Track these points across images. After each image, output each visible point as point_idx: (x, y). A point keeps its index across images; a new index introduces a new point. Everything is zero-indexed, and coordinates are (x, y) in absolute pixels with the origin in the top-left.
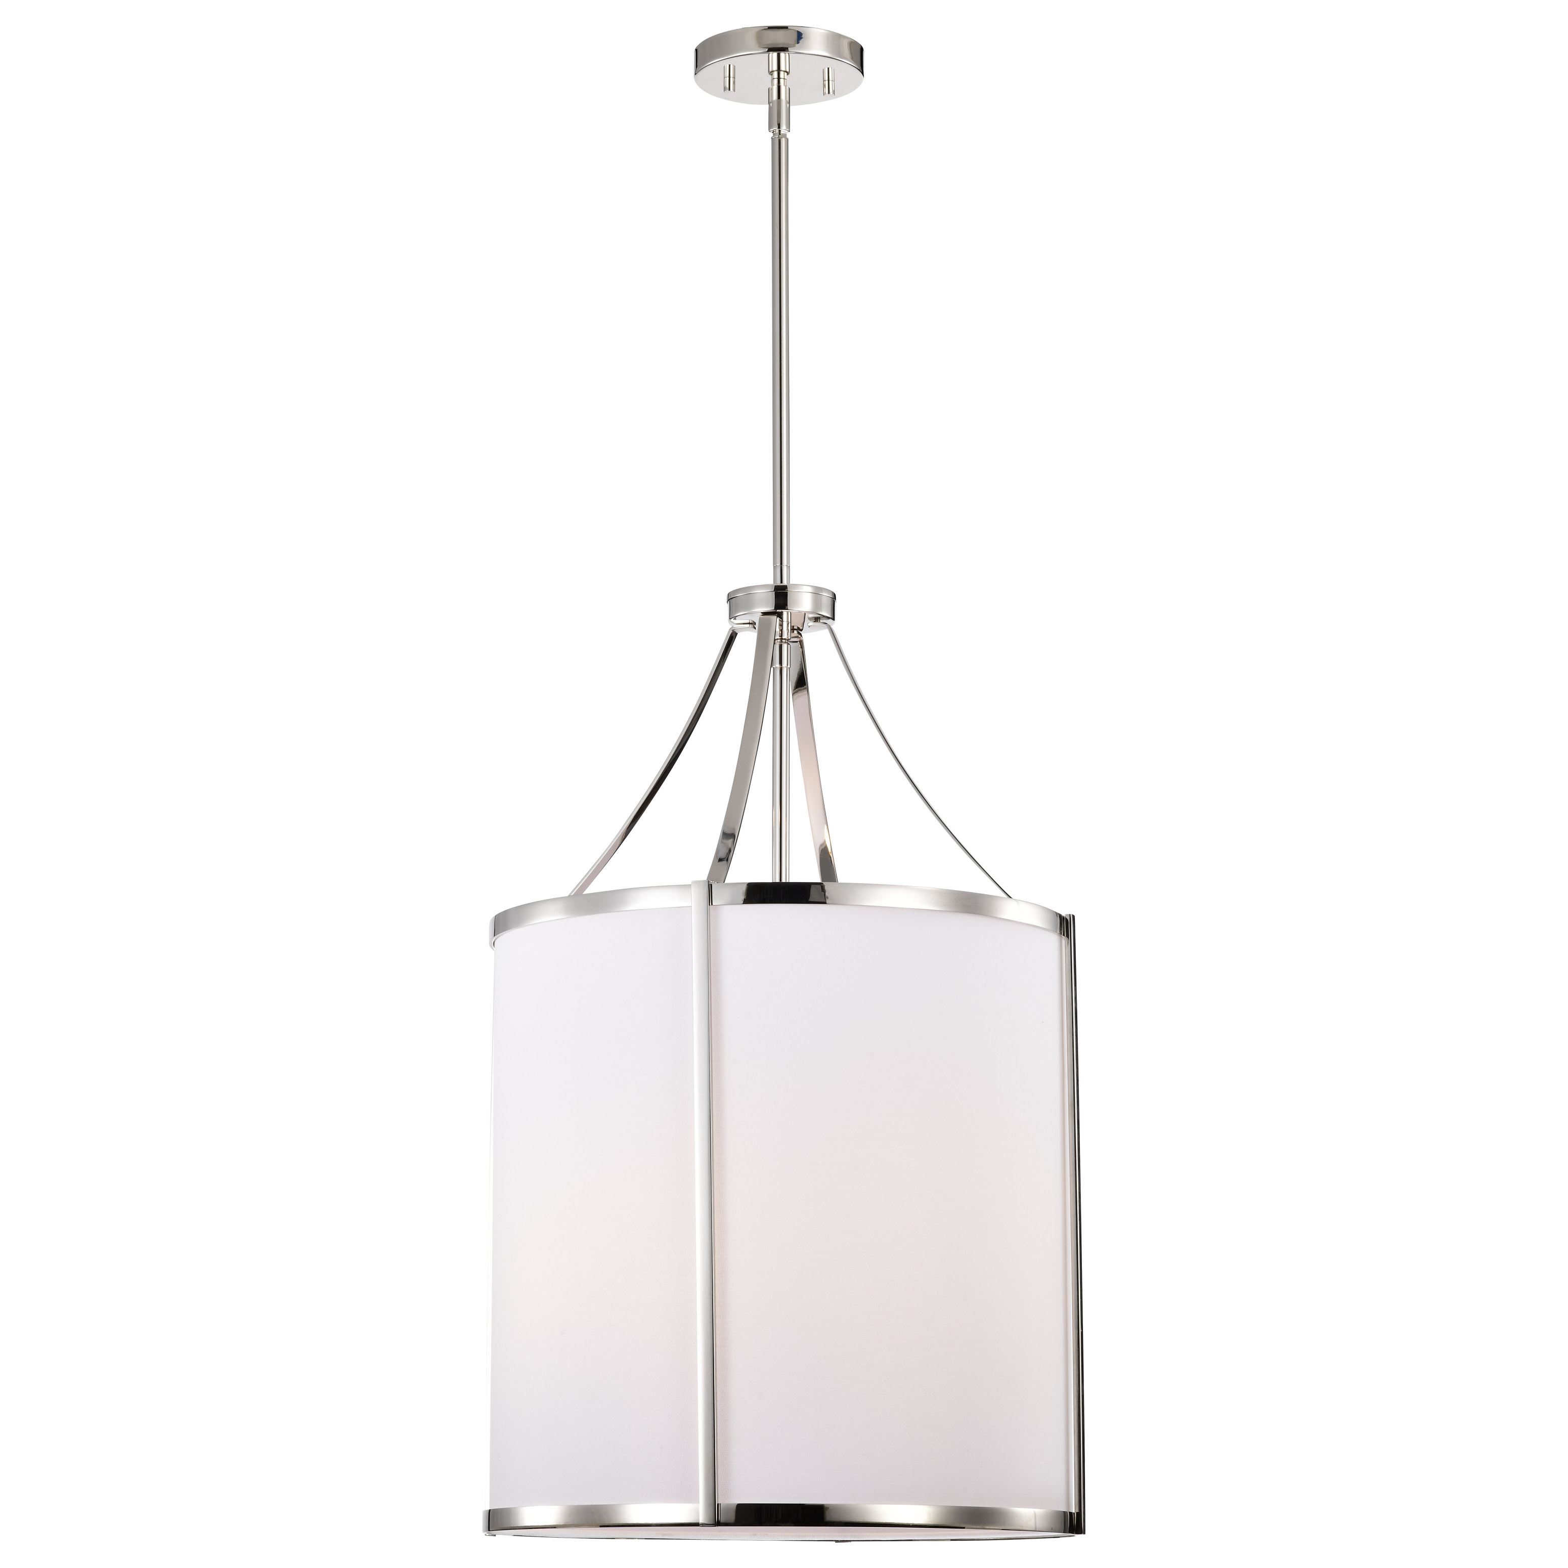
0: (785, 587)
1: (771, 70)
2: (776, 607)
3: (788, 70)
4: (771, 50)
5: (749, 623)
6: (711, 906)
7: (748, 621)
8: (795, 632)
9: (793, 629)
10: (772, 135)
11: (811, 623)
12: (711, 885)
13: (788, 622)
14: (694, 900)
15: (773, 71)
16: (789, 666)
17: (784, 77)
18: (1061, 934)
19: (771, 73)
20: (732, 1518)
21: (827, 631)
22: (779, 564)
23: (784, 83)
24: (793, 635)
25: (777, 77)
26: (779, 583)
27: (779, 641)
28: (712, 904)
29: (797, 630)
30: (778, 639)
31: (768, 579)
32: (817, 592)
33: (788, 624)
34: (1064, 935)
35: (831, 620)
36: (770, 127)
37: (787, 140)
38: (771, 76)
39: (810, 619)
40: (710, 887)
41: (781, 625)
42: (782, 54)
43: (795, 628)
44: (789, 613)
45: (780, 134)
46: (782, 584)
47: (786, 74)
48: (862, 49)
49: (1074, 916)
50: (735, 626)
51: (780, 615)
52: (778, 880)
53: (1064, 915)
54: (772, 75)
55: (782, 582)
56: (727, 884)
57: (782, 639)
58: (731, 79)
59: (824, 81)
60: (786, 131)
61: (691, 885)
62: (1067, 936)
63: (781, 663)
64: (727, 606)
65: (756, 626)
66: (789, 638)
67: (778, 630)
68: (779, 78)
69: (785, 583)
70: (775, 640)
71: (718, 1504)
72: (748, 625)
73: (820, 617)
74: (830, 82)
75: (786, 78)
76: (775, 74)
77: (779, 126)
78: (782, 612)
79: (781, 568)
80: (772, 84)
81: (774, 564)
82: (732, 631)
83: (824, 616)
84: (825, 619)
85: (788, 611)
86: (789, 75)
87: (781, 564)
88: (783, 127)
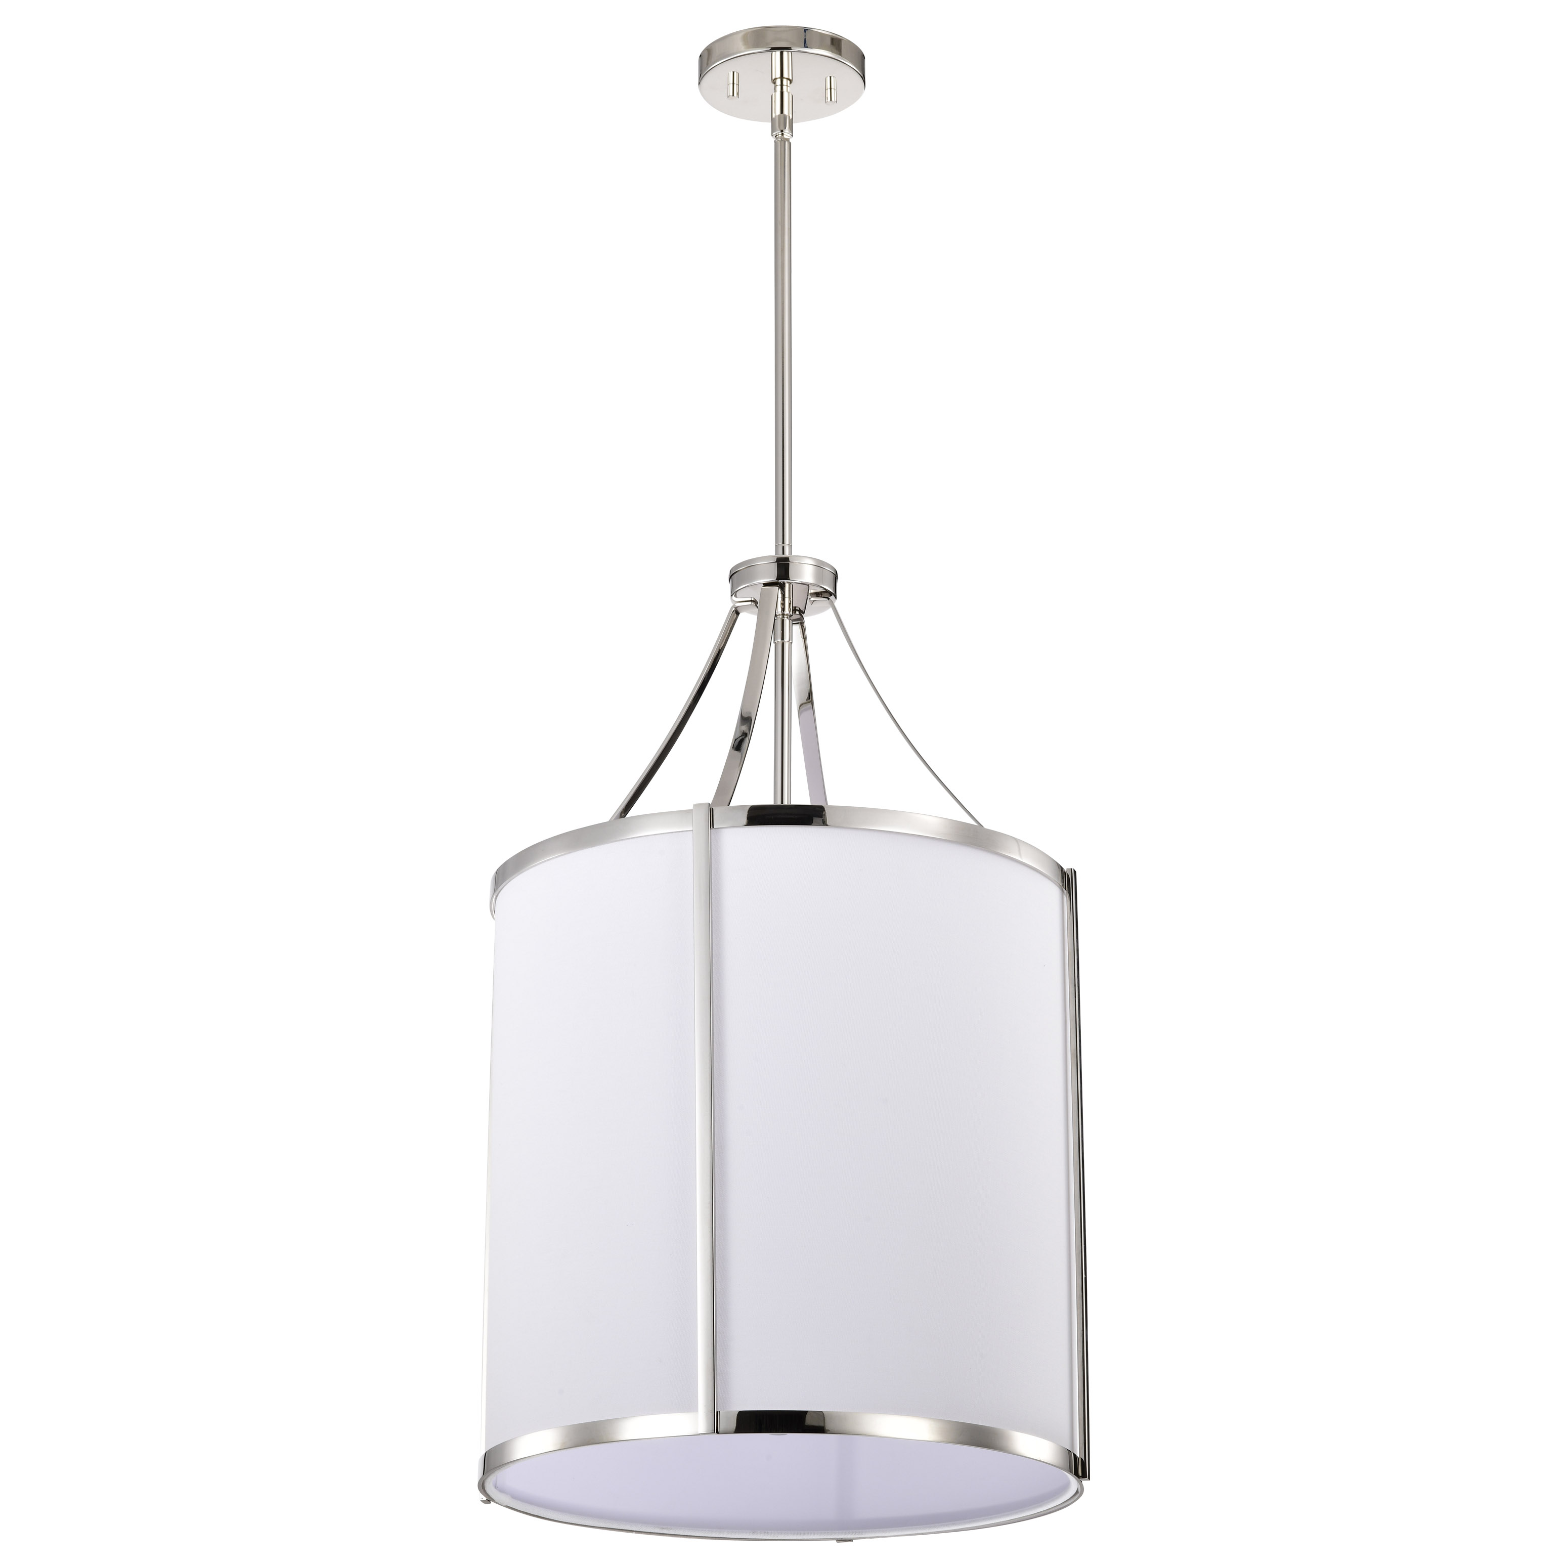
0: (787, 559)
1: (774, 78)
2: (778, 579)
3: (791, 78)
4: (773, 49)
5: (751, 601)
6: (711, 830)
7: (750, 599)
8: (797, 613)
9: (794, 610)
10: (774, 140)
11: (813, 599)
12: (713, 809)
13: (790, 598)
14: (695, 826)
15: (776, 79)
16: (791, 641)
17: (787, 84)
18: (1063, 886)
19: (774, 81)
21: (831, 610)
22: (781, 543)
23: (787, 90)
24: (795, 617)
25: (780, 84)
26: (780, 555)
27: (781, 616)
28: (713, 827)
29: (798, 615)
30: (780, 615)
31: (768, 549)
32: (820, 566)
33: (790, 604)
34: (1066, 889)
35: (833, 596)
36: (773, 133)
37: (790, 144)
38: (774, 85)
39: (812, 595)
40: (712, 811)
41: (783, 599)
42: (786, 53)
43: (797, 609)
44: (791, 586)
45: (782, 138)
46: (784, 556)
47: (789, 82)
48: (863, 57)
49: (1075, 872)
50: (738, 605)
51: (782, 587)
52: (779, 803)
53: (1066, 870)
54: (775, 83)
55: (783, 554)
56: (731, 807)
57: (783, 615)
58: (735, 86)
59: (827, 89)
60: (789, 135)
61: (692, 810)
62: (1069, 891)
63: (783, 638)
64: (728, 586)
65: (758, 602)
66: (791, 616)
67: (779, 609)
68: (782, 85)
69: (787, 554)
70: (776, 616)
71: (717, 1412)
72: (750, 603)
73: (821, 592)
74: (832, 90)
75: (789, 85)
76: (778, 82)
77: (782, 131)
78: (784, 583)
79: (783, 547)
80: (775, 95)
81: (776, 543)
82: (734, 609)
83: (826, 591)
84: (828, 595)
85: (790, 583)
86: (792, 84)
87: (783, 543)
88: (786, 131)
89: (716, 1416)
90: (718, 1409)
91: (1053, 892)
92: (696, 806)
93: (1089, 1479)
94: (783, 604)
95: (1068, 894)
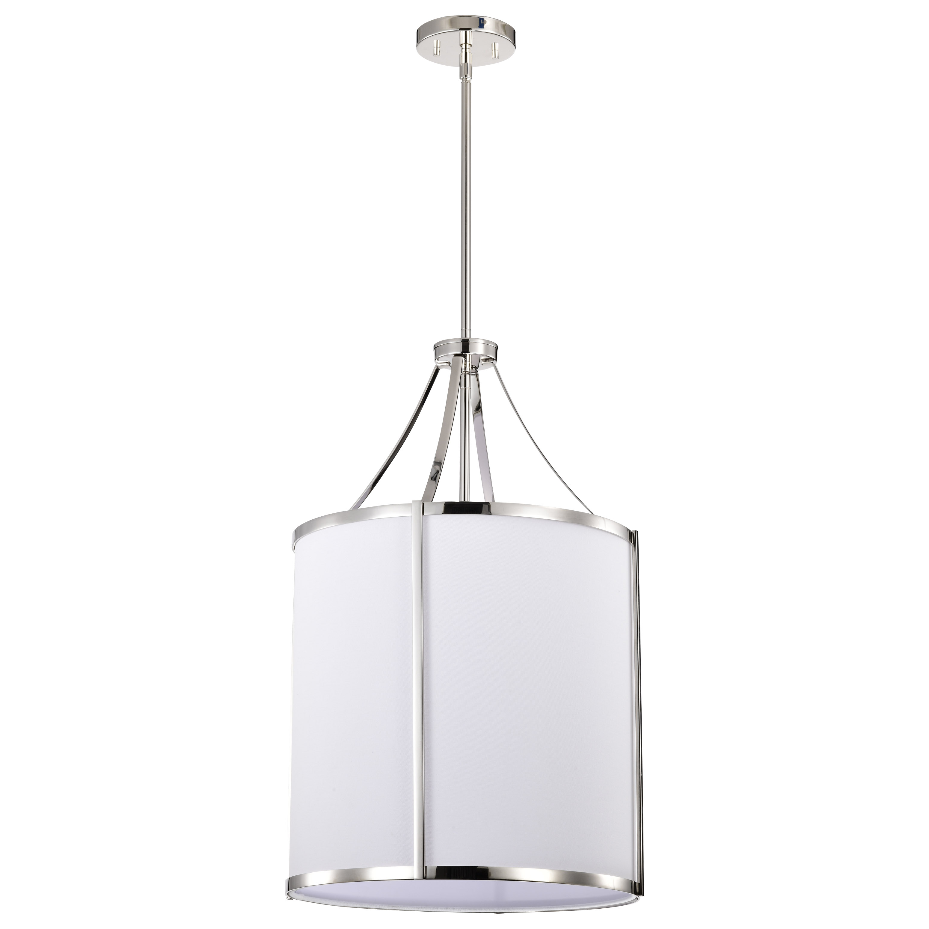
0: (468, 340)
1: (461, 44)
2: (463, 352)
3: (471, 44)
4: (461, 29)
5: (447, 363)
6: (423, 516)
7: (446, 362)
8: (474, 369)
9: (472, 367)
10: (462, 81)
11: (483, 363)
12: (423, 503)
13: (469, 362)
14: (414, 513)
15: (462, 44)
16: (470, 388)
17: (469, 47)
18: (630, 541)
19: (461, 45)
20: (434, 874)
21: (493, 368)
22: (464, 328)
23: (469, 51)
24: (473, 371)
25: (465, 47)
26: (464, 338)
28: (424, 514)
29: (475, 369)
30: (464, 372)
31: (458, 335)
32: (487, 343)
33: (470, 364)
34: (632, 543)
35: (495, 360)
36: (461, 76)
37: (471, 85)
38: (461, 48)
39: (483, 360)
40: (423, 504)
42: (468, 32)
43: (474, 366)
45: (466, 80)
46: (466, 338)
47: (470, 46)
48: (514, 32)
49: (637, 532)
50: (438, 365)
51: (465, 357)
52: (463, 501)
53: (632, 532)
54: (462, 46)
55: (466, 337)
56: (434, 502)
57: (466, 372)
58: (438, 48)
59: (492, 50)
60: (470, 79)
61: (411, 504)
62: (634, 544)
63: (465, 386)
64: (433, 353)
65: (451, 365)
66: (470, 371)
67: (463, 367)
68: (466, 48)
69: (468, 337)
70: (461, 372)
71: (425, 866)
72: (446, 364)
73: (488, 359)
74: (496, 51)
75: (470, 48)
76: (464, 46)
77: (466, 76)
78: (466, 354)
79: (466, 330)
80: (462, 54)
81: (461, 328)
82: (436, 367)
83: (491, 358)
84: (491, 360)
85: (470, 354)
86: (472, 47)
87: (466, 328)
88: (468, 76)
89: (424, 869)
90: (426, 864)
91: (625, 545)
92: (414, 501)
93: (643, 895)
94: (466, 364)
95: (633, 545)
